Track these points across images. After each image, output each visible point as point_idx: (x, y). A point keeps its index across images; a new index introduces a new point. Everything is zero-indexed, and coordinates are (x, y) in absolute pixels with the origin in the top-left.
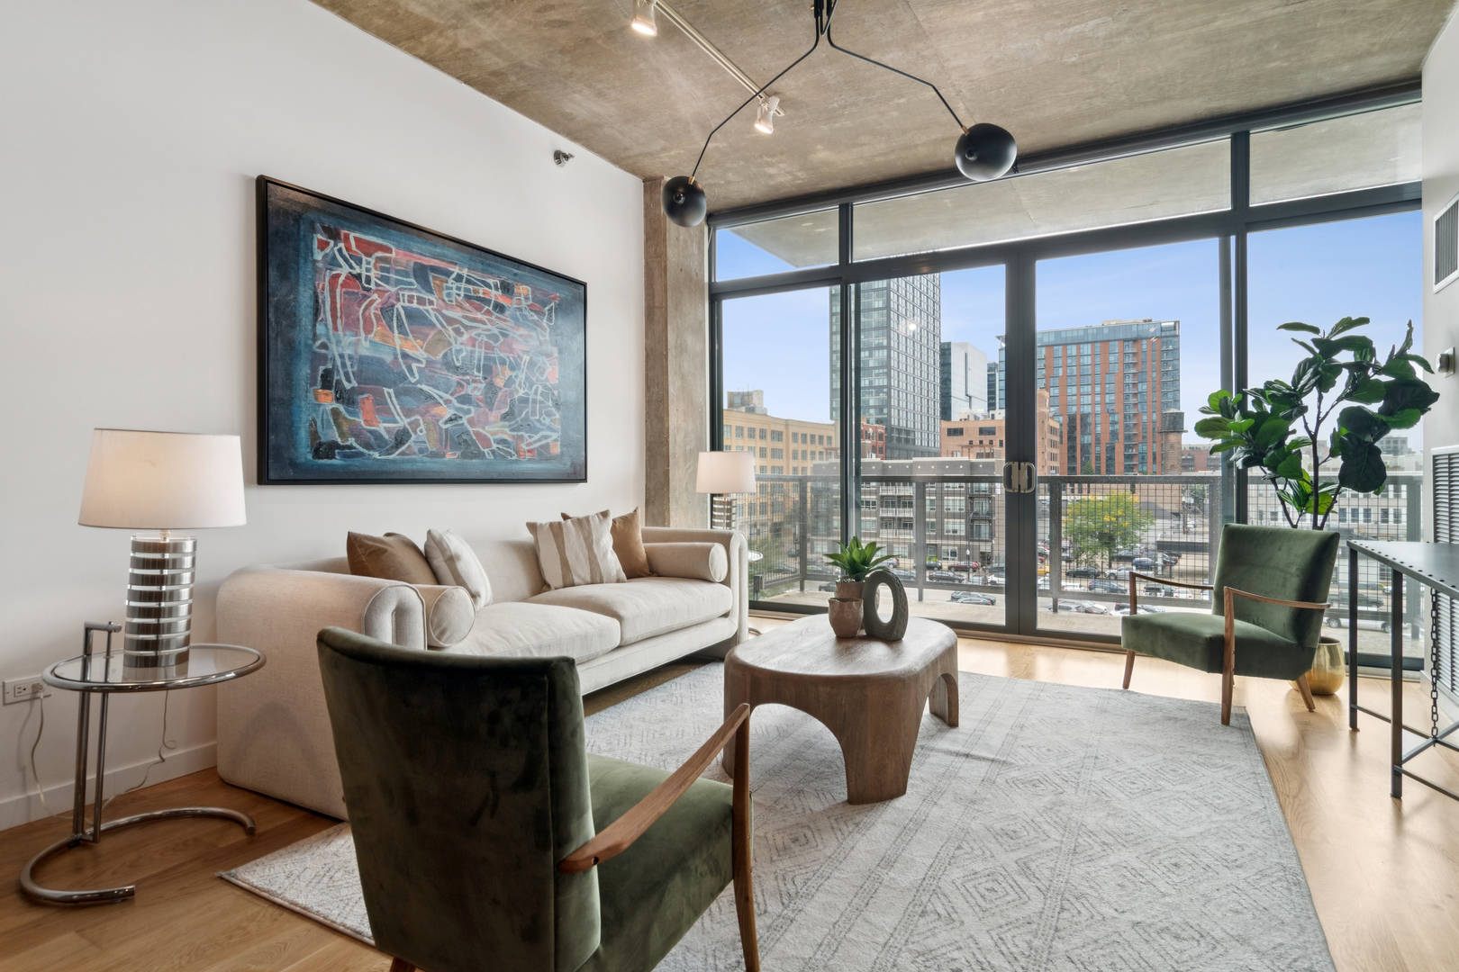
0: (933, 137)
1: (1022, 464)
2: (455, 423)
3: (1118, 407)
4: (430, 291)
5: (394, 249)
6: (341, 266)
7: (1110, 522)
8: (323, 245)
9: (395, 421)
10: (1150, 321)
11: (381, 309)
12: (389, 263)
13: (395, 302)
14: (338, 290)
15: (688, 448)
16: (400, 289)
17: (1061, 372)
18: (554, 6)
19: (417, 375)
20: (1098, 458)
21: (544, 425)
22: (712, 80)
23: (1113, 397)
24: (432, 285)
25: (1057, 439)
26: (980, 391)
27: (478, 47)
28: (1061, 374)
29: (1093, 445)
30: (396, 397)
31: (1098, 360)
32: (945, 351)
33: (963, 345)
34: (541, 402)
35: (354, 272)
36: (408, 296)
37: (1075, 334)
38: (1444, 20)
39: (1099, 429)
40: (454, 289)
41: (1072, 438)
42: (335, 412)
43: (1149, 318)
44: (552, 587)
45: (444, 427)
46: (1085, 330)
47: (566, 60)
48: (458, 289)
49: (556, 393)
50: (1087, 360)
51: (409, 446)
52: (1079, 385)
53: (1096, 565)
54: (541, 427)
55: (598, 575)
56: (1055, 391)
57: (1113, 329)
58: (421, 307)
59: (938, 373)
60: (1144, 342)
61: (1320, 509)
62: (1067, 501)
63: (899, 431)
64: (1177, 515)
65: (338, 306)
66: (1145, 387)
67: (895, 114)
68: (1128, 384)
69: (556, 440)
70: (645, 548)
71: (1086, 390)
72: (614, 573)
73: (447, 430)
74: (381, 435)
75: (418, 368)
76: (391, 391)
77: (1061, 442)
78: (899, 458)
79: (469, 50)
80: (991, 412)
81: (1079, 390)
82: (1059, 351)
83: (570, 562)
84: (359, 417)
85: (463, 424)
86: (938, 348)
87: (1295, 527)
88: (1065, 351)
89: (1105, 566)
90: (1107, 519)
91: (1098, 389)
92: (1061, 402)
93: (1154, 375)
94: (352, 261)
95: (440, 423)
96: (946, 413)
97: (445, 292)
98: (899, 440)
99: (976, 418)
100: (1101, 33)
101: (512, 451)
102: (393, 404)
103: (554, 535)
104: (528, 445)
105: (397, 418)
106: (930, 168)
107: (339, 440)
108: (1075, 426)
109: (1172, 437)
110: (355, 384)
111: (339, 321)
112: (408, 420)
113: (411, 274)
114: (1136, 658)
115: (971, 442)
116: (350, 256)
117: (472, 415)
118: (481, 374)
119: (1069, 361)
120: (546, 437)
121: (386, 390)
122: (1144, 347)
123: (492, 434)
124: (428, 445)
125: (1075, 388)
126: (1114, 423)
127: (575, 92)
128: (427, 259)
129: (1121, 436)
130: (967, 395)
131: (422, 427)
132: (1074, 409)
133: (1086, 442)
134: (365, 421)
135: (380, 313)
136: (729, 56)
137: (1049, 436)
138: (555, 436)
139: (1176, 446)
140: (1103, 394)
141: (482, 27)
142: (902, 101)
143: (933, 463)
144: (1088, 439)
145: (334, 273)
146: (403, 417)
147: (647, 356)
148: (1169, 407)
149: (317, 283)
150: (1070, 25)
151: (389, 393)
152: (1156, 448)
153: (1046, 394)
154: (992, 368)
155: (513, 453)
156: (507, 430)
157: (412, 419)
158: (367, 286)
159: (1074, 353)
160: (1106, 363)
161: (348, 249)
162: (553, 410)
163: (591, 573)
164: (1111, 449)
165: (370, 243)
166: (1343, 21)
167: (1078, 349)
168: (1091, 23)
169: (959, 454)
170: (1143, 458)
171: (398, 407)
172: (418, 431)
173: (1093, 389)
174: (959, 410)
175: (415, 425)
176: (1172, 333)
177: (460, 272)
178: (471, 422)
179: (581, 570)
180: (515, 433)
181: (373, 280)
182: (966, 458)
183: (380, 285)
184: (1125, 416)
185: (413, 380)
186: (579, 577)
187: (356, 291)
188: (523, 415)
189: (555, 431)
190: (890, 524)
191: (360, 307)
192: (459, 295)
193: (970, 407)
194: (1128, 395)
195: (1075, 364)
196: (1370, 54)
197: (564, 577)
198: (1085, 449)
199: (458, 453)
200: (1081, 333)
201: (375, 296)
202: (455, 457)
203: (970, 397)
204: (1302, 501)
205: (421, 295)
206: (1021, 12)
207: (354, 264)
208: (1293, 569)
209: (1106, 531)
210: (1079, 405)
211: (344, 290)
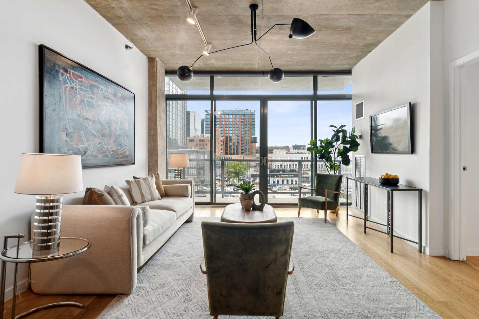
0: (246, 63)
1: (264, 157)
2: (101, 144)
3: (239, 135)
4: (94, 94)
5: (84, 78)
6: (68, 84)
7: (238, 169)
8: (62, 74)
9: (84, 144)
10: (248, 110)
11: (80, 101)
12: (82, 83)
13: (84, 98)
14: (67, 93)
15: (162, 151)
16: (85, 93)
17: (223, 123)
18: (157, 4)
19: (90, 126)
20: (234, 150)
21: (124, 144)
22: (194, 36)
23: (238, 132)
24: (95, 92)
25: (223, 144)
26: (199, 127)
27: (118, 8)
28: (223, 124)
29: (233, 146)
30: (84, 135)
31: (234, 120)
32: (188, 114)
33: (194, 112)
34: (124, 136)
35: (72, 86)
36: (88, 96)
37: (228, 112)
38: (359, 61)
39: (234, 141)
40: (101, 94)
41: (227, 144)
42: (66, 141)
43: (247, 109)
44: (138, 203)
45: (98, 146)
46: (231, 111)
47: (149, 19)
48: (102, 94)
49: (127, 133)
50: (231, 120)
51: (88, 154)
52: (229, 127)
53: (235, 182)
54: (124, 145)
55: (153, 197)
56: (222, 129)
57: (238, 111)
58: (91, 100)
59: (186, 121)
60: (246, 116)
61: (335, 169)
62: (226, 163)
63: (173, 140)
64: (255, 166)
65: (67, 99)
66: (246, 129)
67: (240, 55)
68: (242, 128)
69: (127, 150)
70: (164, 187)
71: (231, 129)
72: (158, 196)
73: (99, 147)
74: (80, 150)
75: (91, 123)
76: (83, 132)
77: (224, 145)
78: (173, 149)
79: (113, 8)
80: (203, 135)
81: (228, 129)
82: (223, 116)
83: (144, 193)
84: (73, 143)
85: (103, 145)
86: (186, 112)
87: (330, 173)
88: (225, 117)
89: (237, 182)
90: (238, 168)
91: (234, 129)
92: (224, 132)
93: (249, 125)
94: (71, 82)
95: (97, 144)
96: (188, 134)
97: (98, 95)
98: (173, 143)
99: (198, 136)
100: (299, 49)
101: (116, 154)
102: (83, 138)
103: (137, 184)
104: (120, 152)
105: (85, 143)
106: (240, 70)
107: (67, 152)
108: (227, 139)
109: (254, 144)
110: (72, 130)
111: (67, 105)
112: (88, 144)
113: (89, 87)
114: (301, 209)
115: (197, 144)
116: (71, 79)
117: (105, 141)
118: (108, 126)
119: (226, 120)
120: (125, 149)
121: (81, 132)
122: (246, 117)
123: (111, 148)
124: (93, 153)
125: (227, 128)
126: (238, 139)
127: (144, 29)
128: (93, 82)
129: (240, 144)
130: (195, 129)
131: (92, 146)
132: (227, 135)
133: (230, 145)
134: (75, 144)
135: (79, 102)
136: (204, 31)
137: (220, 143)
138: (127, 148)
139: (255, 147)
140: (235, 130)
141: (125, 3)
142: (244, 53)
143: (186, 151)
144: (231, 144)
145: (66, 86)
146: (86, 143)
147: (149, 120)
148: (253, 135)
149: (60, 89)
150: (294, 45)
151: (82, 133)
152: (249, 147)
153: (220, 130)
154: (203, 120)
155: (116, 155)
156: (115, 146)
157: (89, 143)
158: (76, 91)
159: (227, 118)
160: (236, 121)
161: (70, 77)
162: (127, 139)
163: (151, 197)
164: (237, 147)
165: (77, 75)
166: (344, 57)
167: (228, 117)
168: (299, 46)
169: (194, 148)
170: (246, 150)
171: (85, 139)
172: (90, 148)
173: (233, 129)
174: (193, 134)
175: (90, 145)
176: (253, 114)
177: (102, 88)
178: (105, 143)
179: (148, 196)
180: (117, 148)
181: (78, 89)
182: (196, 149)
183: (80, 92)
184: (241, 138)
185: (89, 128)
186: (147, 199)
187: (72, 93)
188: (119, 141)
189: (127, 147)
190: (171, 171)
191: (74, 100)
192: (102, 96)
193: (196, 132)
194: (242, 131)
195: (227, 121)
196: (345, 64)
197: (142, 199)
198: (230, 146)
199: (102, 156)
200: (229, 112)
201: (78, 96)
202: (101, 157)
203: (196, 129)
204: (331, 167)
205: (91, 96)
206: (285, 40)
207: (72, 83)
208: (334, 184)
209: (237, 172)
210: (229, 133)
211: (69, 93)
